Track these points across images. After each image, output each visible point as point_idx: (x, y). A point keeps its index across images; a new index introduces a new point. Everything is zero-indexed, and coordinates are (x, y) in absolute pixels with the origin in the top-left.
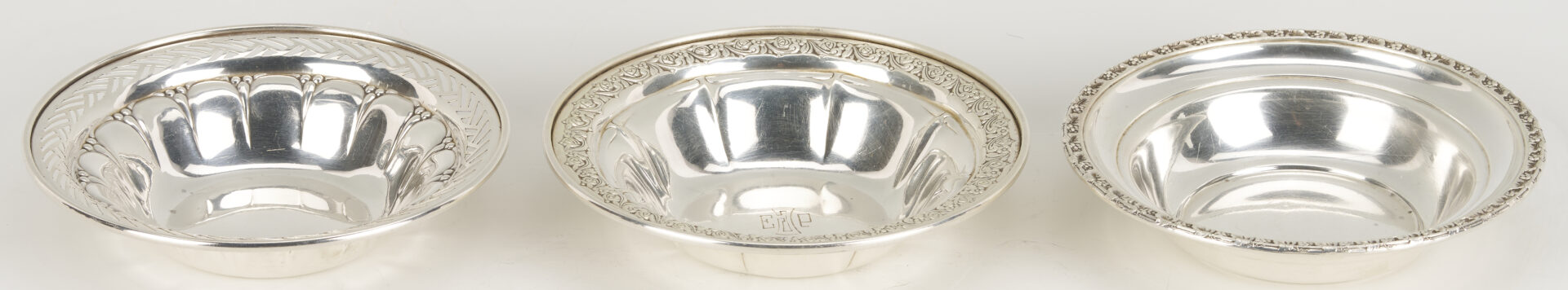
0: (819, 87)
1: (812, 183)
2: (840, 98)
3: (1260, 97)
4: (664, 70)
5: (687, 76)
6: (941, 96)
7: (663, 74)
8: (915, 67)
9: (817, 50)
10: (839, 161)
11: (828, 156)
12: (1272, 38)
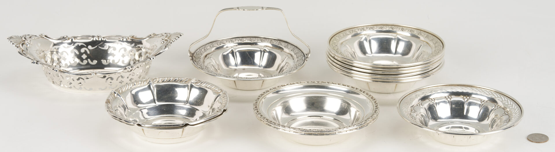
0: (393, 37)
1: (391, 59)
2: (399, 40)
3: (304, 98)
4: (356, 32)
5: (362, 33)
6: (422, 38)
7: (356, 33)
8: (417, 32)
9: (393, 29)
10: (398, 54)
11: (396, 53)
12: (308, 83)
